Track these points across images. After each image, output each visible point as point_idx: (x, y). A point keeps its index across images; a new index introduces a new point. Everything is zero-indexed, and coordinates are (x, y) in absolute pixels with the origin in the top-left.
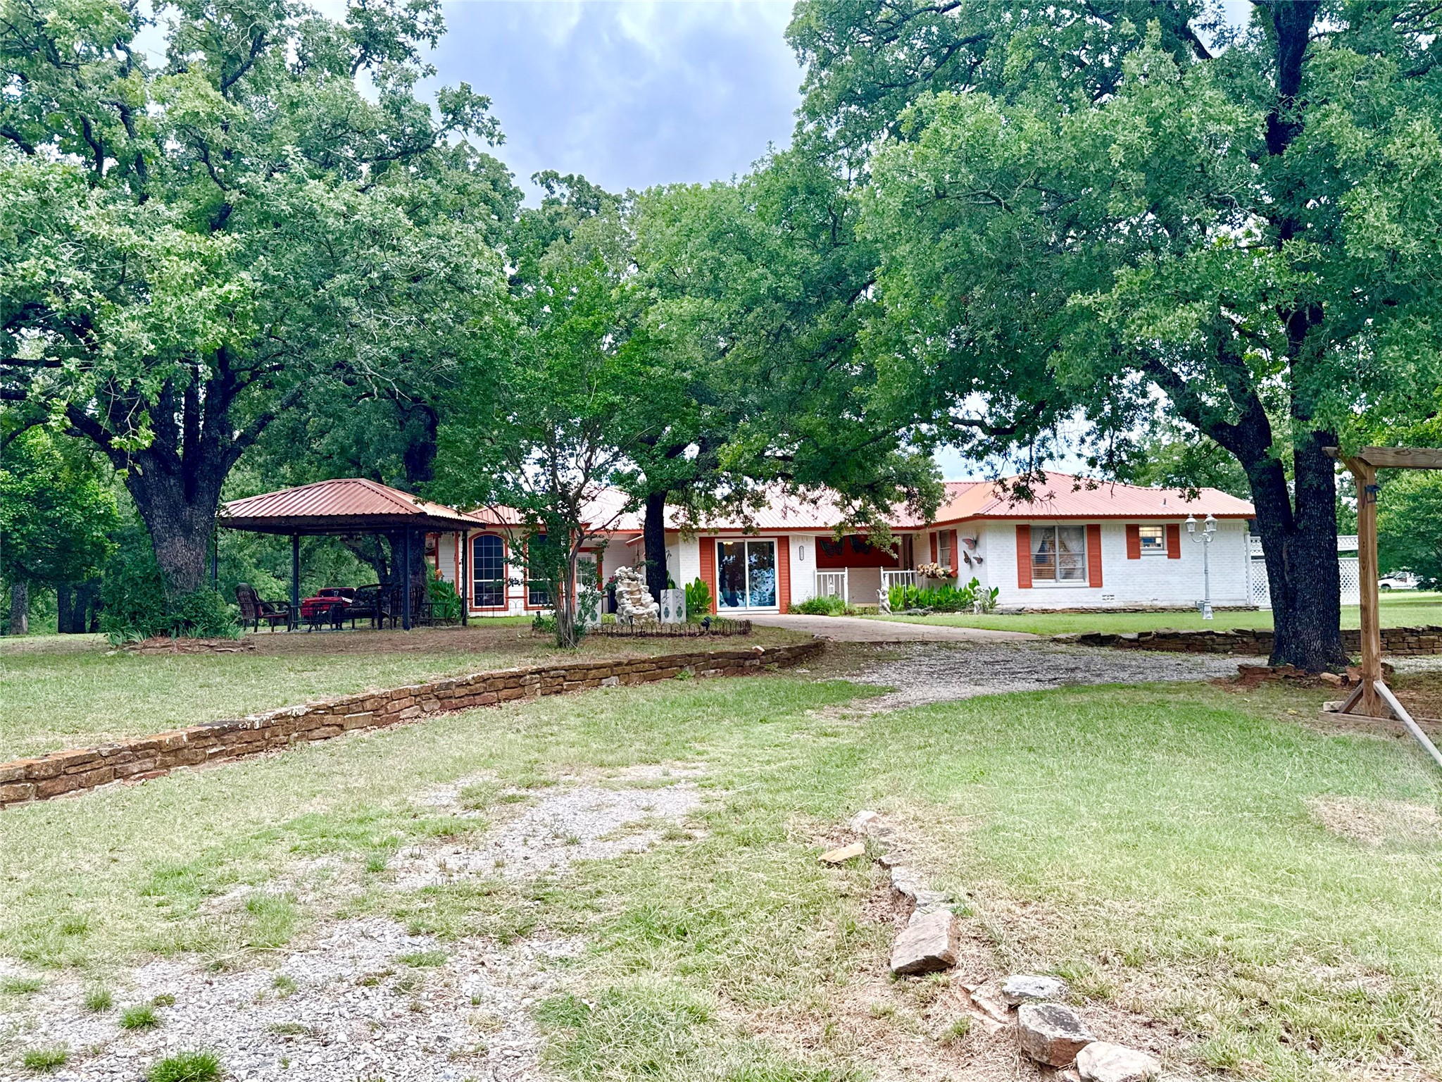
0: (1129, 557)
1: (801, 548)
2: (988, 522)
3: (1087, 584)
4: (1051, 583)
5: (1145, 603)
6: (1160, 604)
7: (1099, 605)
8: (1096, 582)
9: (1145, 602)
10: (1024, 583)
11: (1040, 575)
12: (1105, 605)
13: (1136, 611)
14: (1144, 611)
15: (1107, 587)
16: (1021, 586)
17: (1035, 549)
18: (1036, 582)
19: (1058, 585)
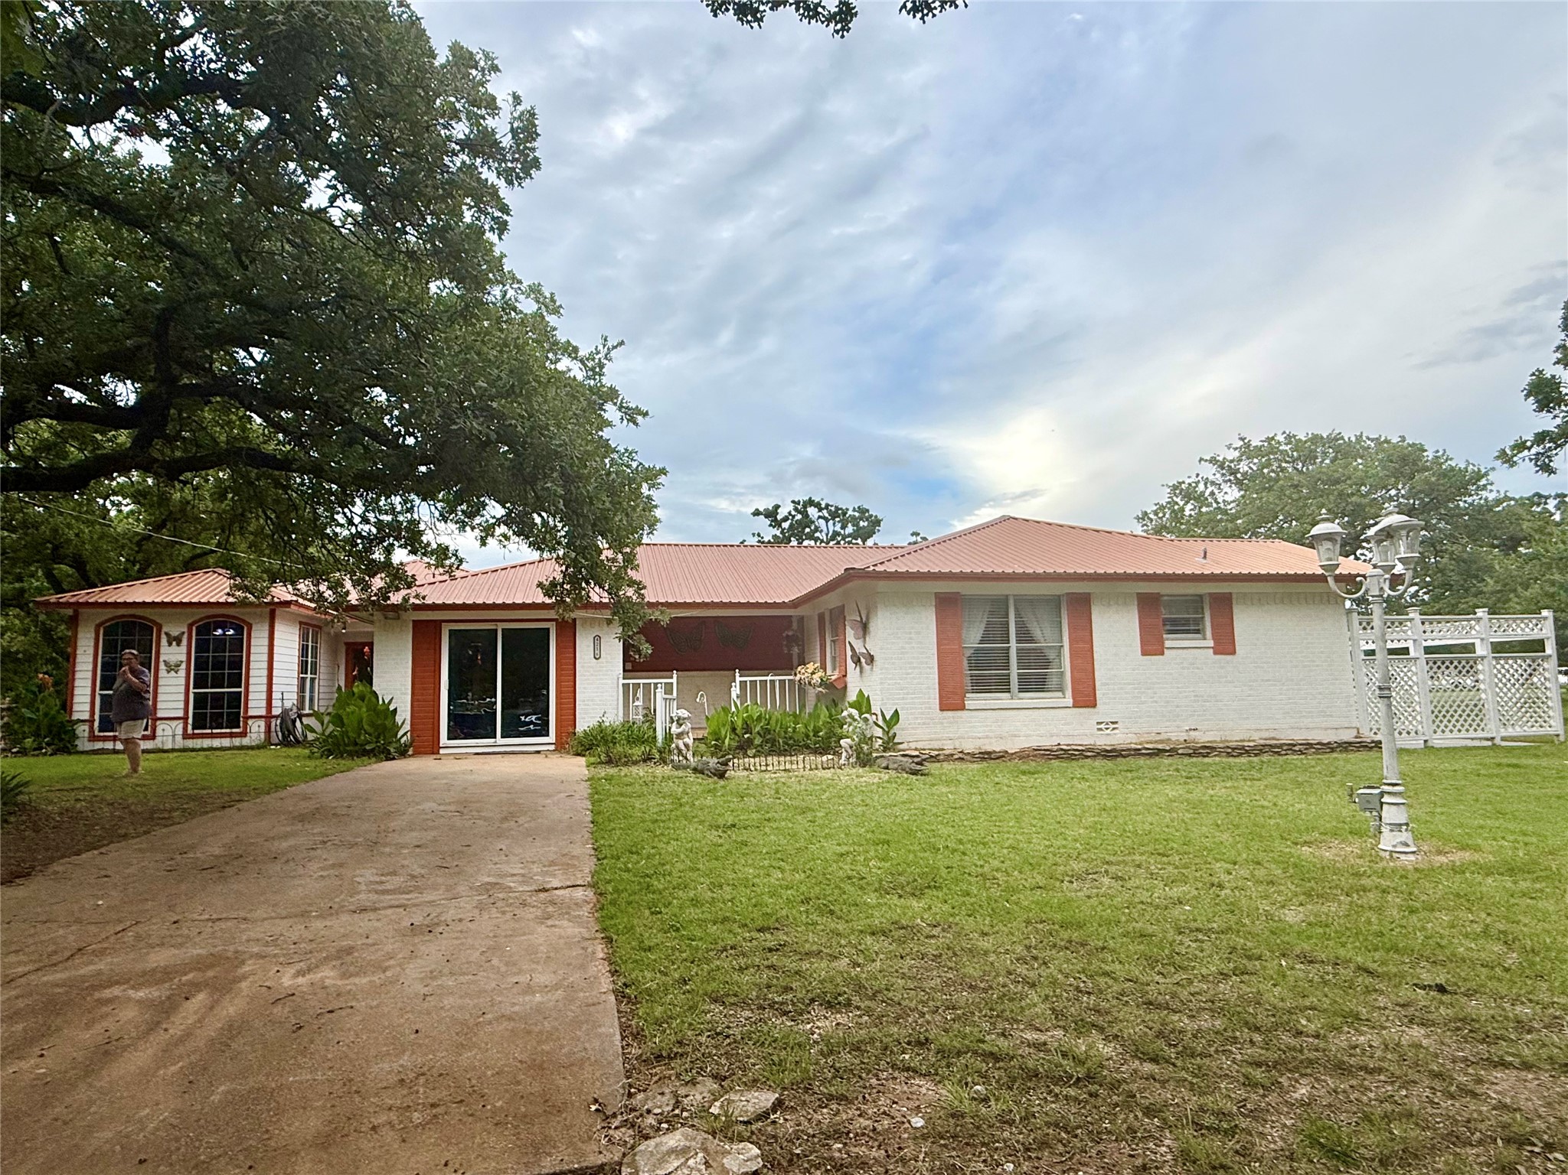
0: (1144, 653)
1: (597, 639)
2: (882, 586)
3: (1069, 701)
4: (1003, 699)
5: (1174, 737)
6: (1203, 738)
7: (1087, 741)
8: (1086, 698)
9: (1176, 734)
10: (951, 701)
11: (982, 686)
12: (1104, 741)
13: (1158, 753)
14: (1173, 752)
15: (1107, 706)
16: (944, 707)
17: (973, 637)
18: (973, 700)
19: (1016, 703)
